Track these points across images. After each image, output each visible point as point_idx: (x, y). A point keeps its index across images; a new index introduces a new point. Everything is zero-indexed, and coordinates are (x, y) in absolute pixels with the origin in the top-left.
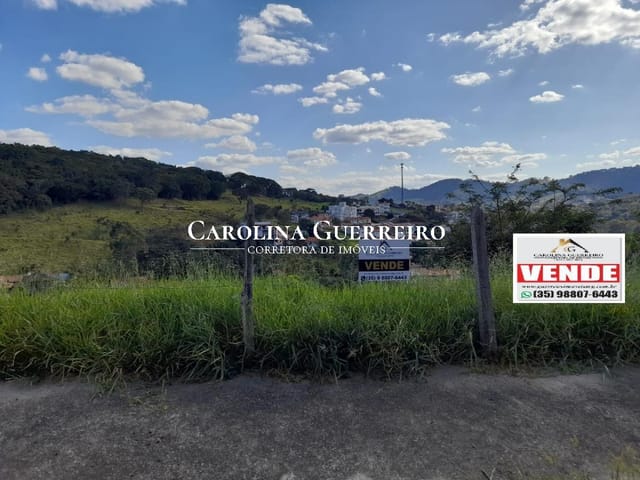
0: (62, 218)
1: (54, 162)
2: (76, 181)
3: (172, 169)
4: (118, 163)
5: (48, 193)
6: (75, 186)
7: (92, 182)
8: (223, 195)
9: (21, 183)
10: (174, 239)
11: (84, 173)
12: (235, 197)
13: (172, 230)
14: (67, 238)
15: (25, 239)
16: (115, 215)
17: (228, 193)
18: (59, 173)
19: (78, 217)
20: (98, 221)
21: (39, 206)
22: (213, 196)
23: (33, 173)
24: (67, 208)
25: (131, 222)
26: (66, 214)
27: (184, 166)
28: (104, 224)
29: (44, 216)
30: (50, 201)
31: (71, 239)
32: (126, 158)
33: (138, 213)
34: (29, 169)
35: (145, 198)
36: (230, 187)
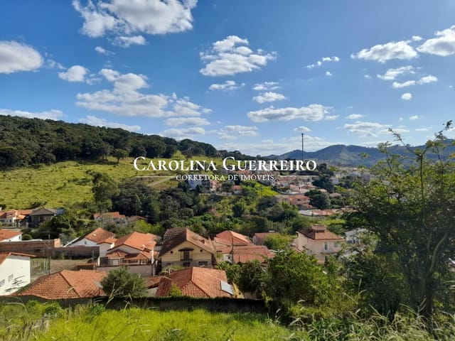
0: (62, 169)
1: (59, 131)
2: (73, 144)
3: (140, 136)
4: (104, 132)
5: (53, 153)
6: (73, 148)
7: (84, 145)
8: (175, 155)
9: (35, 145)
10: (139, 186)
11: (79, 138)
12: (183, 156)
13: (138, 179)
14: (65, 184)
15: (35, 184)
16: (98, 168)
17: (178, 153)
18: (62, 138)
19: (72, 169)
20: (87, 172)
21: (47, 161)
22: (167, 155)
23: (45, 138)
24: (66, 163)
25: (109, 173)
26: (65, 167)
27: (149, 135)
28: (91, 174)
29: (50, 169)
30: (54, 158)
31: (68, 185)
32: (109, 129)
33: (115, 167)
34: (41, 136)
35: (119, 156)
36: (181, 149)
